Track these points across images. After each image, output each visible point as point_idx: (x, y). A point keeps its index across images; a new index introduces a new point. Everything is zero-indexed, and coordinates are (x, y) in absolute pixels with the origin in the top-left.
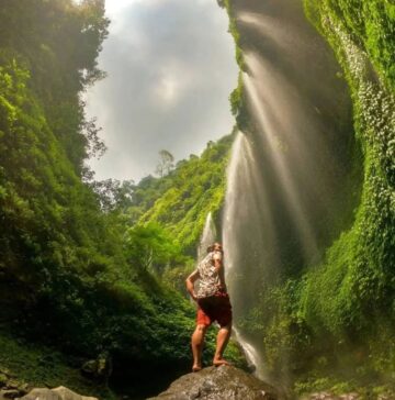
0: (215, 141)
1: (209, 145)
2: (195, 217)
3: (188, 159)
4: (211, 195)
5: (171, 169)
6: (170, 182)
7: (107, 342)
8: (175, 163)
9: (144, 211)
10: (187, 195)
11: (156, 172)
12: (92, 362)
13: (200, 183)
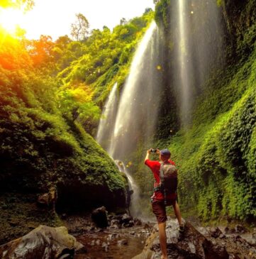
0: (127, 20)
1: (122, 22)
2: (104, 83)
3: (102, 30)
4: (117, 69)
5: (86, 35)
6: (85, 47)
7: (54, 178)
8: (89, 30)
9: (62, 68)
10: (99, 64)
11: (73, 34)
12: (46, 195)
13: (111, 57)
